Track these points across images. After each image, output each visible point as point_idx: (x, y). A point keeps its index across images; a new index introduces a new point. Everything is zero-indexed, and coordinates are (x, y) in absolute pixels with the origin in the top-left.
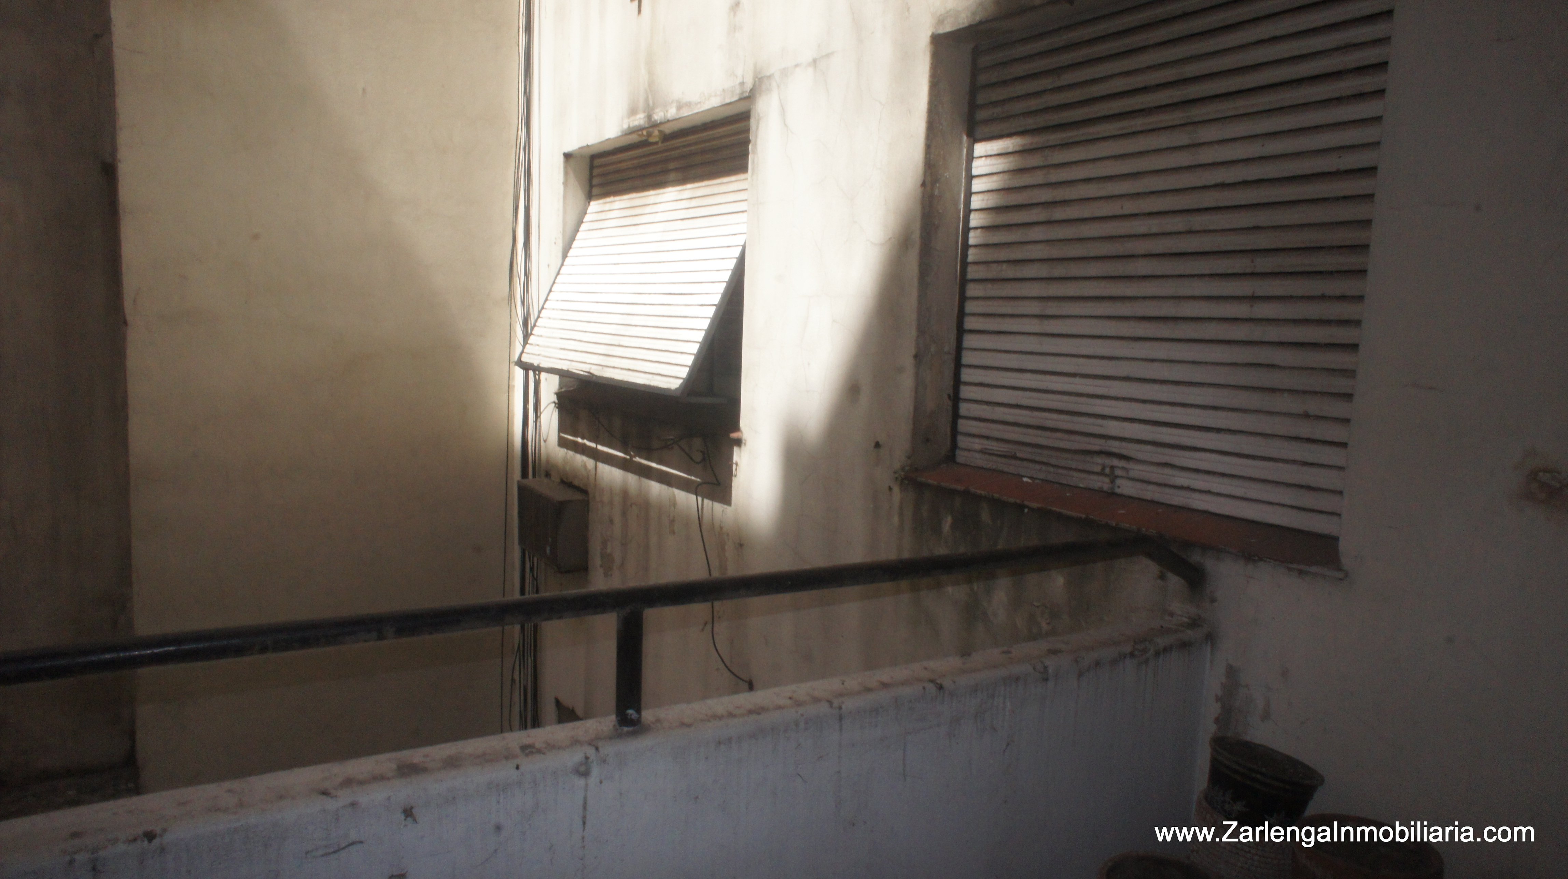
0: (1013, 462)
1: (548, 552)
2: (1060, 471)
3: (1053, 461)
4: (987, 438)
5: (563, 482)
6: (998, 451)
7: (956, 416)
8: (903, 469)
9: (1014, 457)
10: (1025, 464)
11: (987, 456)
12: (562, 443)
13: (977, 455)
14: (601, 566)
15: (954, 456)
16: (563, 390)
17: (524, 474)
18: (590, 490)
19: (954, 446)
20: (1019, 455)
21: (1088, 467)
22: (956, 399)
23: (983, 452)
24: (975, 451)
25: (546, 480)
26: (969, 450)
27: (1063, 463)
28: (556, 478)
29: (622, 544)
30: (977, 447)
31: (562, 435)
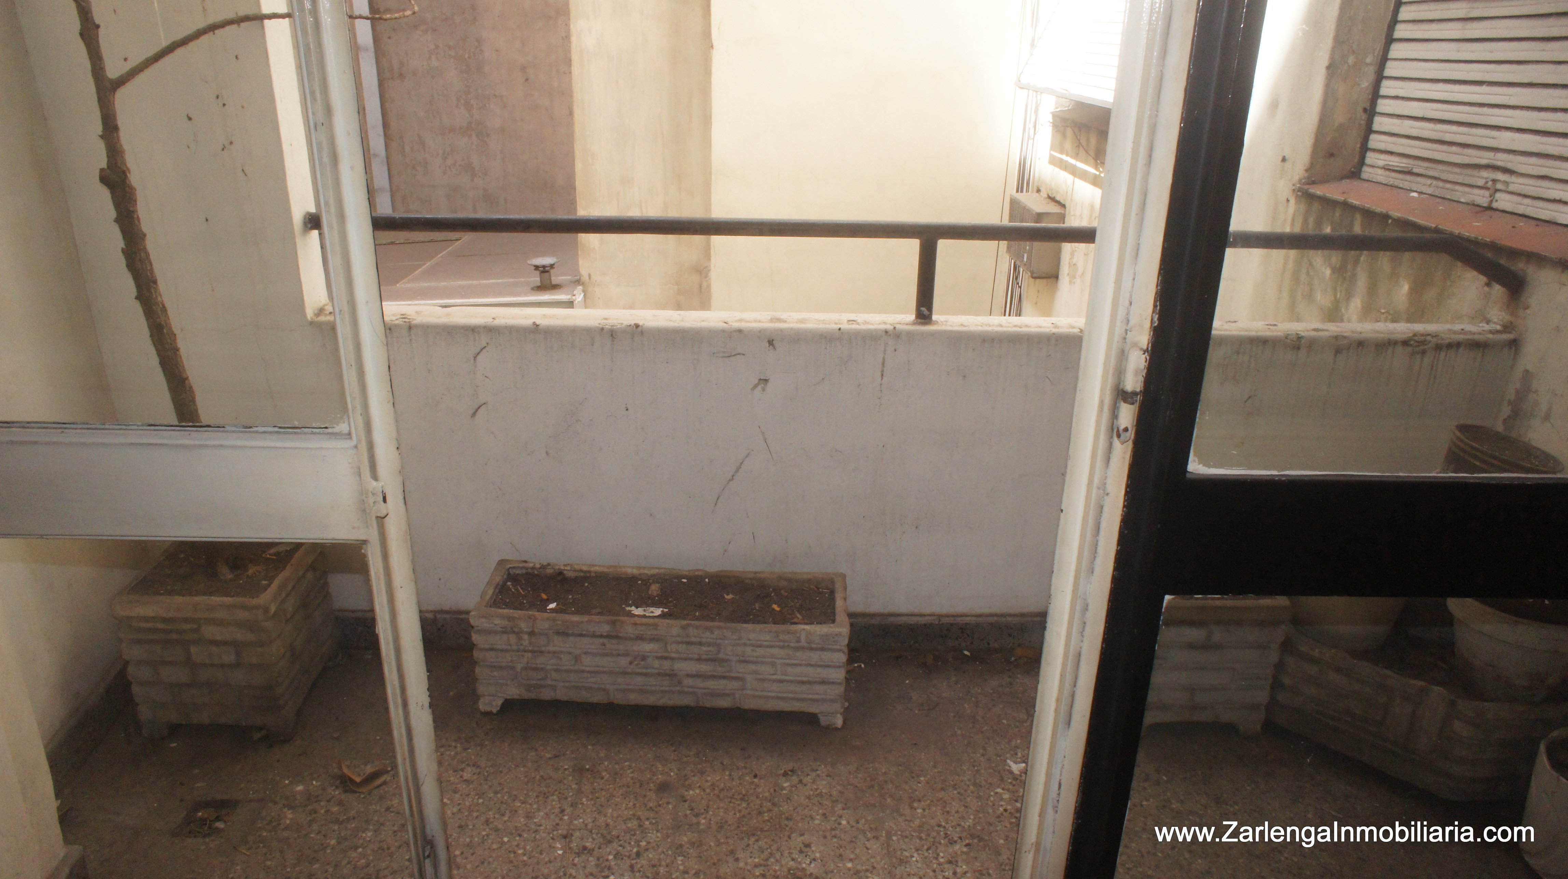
0: (1408, 177)
1: (1025, 259)
2: (1448, 186)
3: (1444, 176)
4: (1391, 153)
5: (1049, 197)
6: (1397, 166)
7: (1369, 130)
8: (1300, 181)
9: (1410, 173)
10: (1419, 179)
11: (1388, 173)
12: (1053, 161)
13: (1380, 171)
14: (1068, 274)
15: (1360, 171)
16: (1058, 110)
17: (1020, 189)
18: (1067, 205)
19: (1362, 162)
20: (1415, 170)
21: (1473, 181)
22: (1371, 112)
23: (1386, 168)
24: (1378, 167)
25: (1035, 195)
26: (1373, 167)
27: (1451, 177)
28: (1044, 194)
29: (1085, 255)
30: (1381, 163)
31: (1052, 153)
